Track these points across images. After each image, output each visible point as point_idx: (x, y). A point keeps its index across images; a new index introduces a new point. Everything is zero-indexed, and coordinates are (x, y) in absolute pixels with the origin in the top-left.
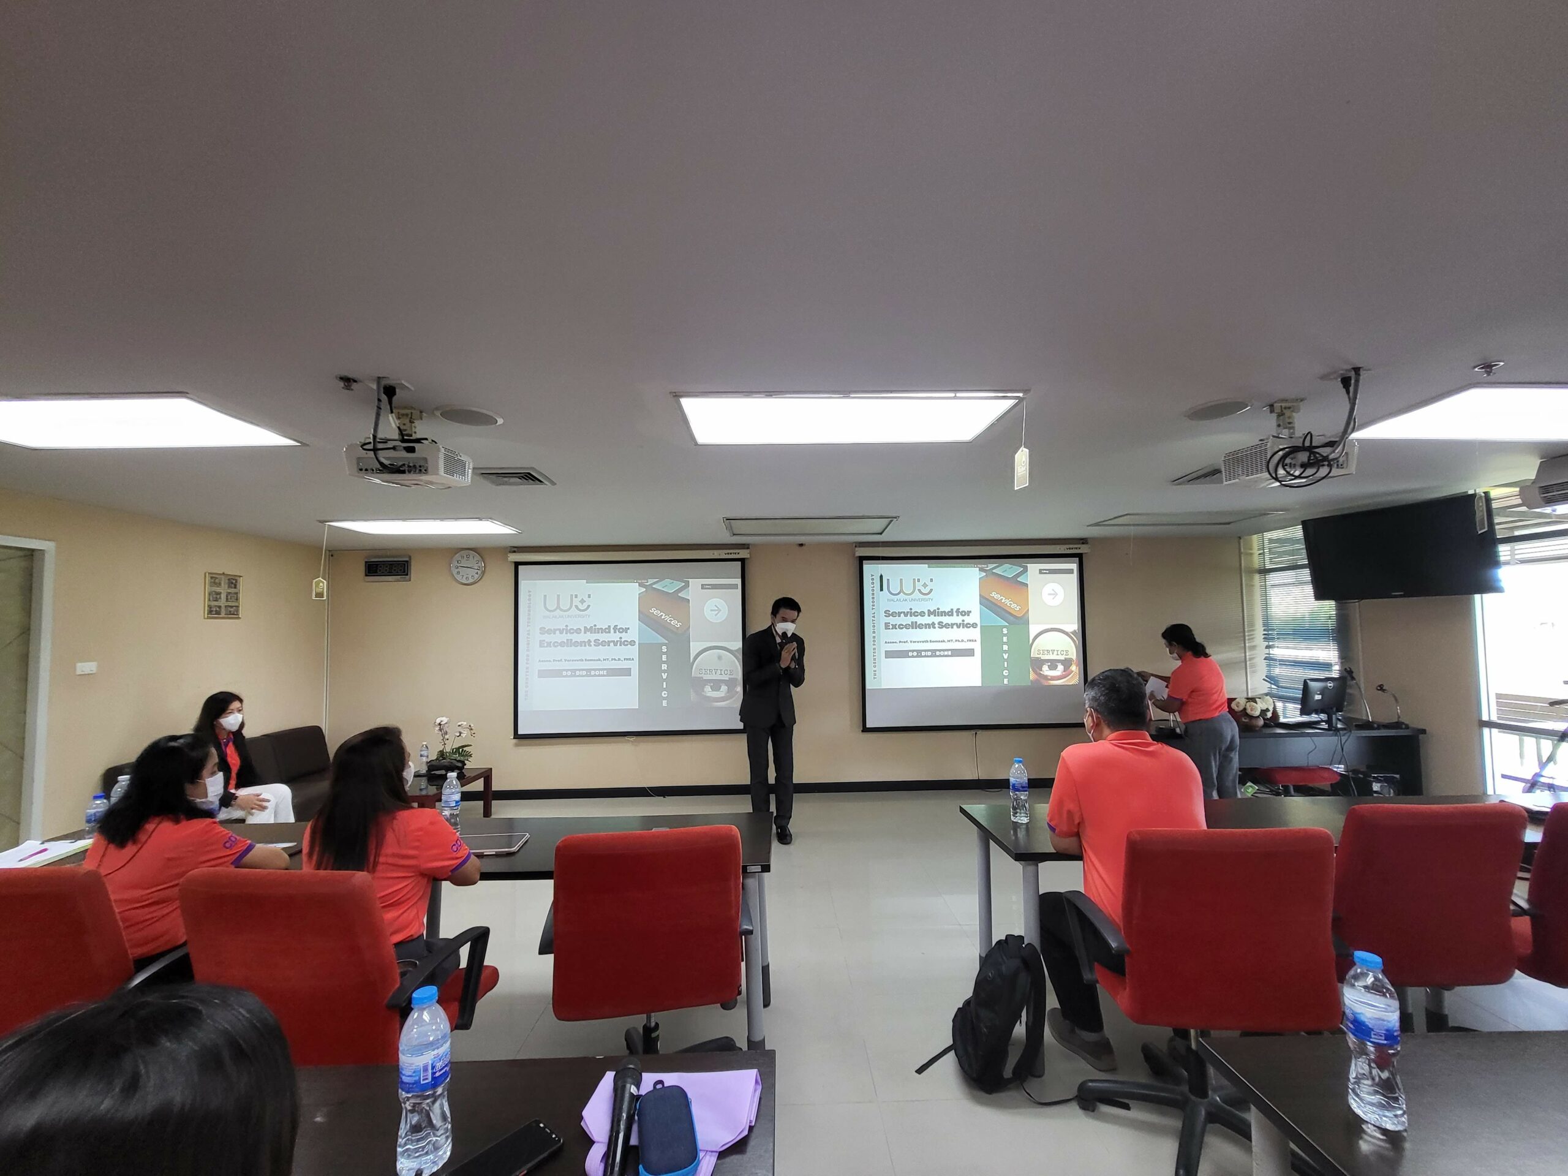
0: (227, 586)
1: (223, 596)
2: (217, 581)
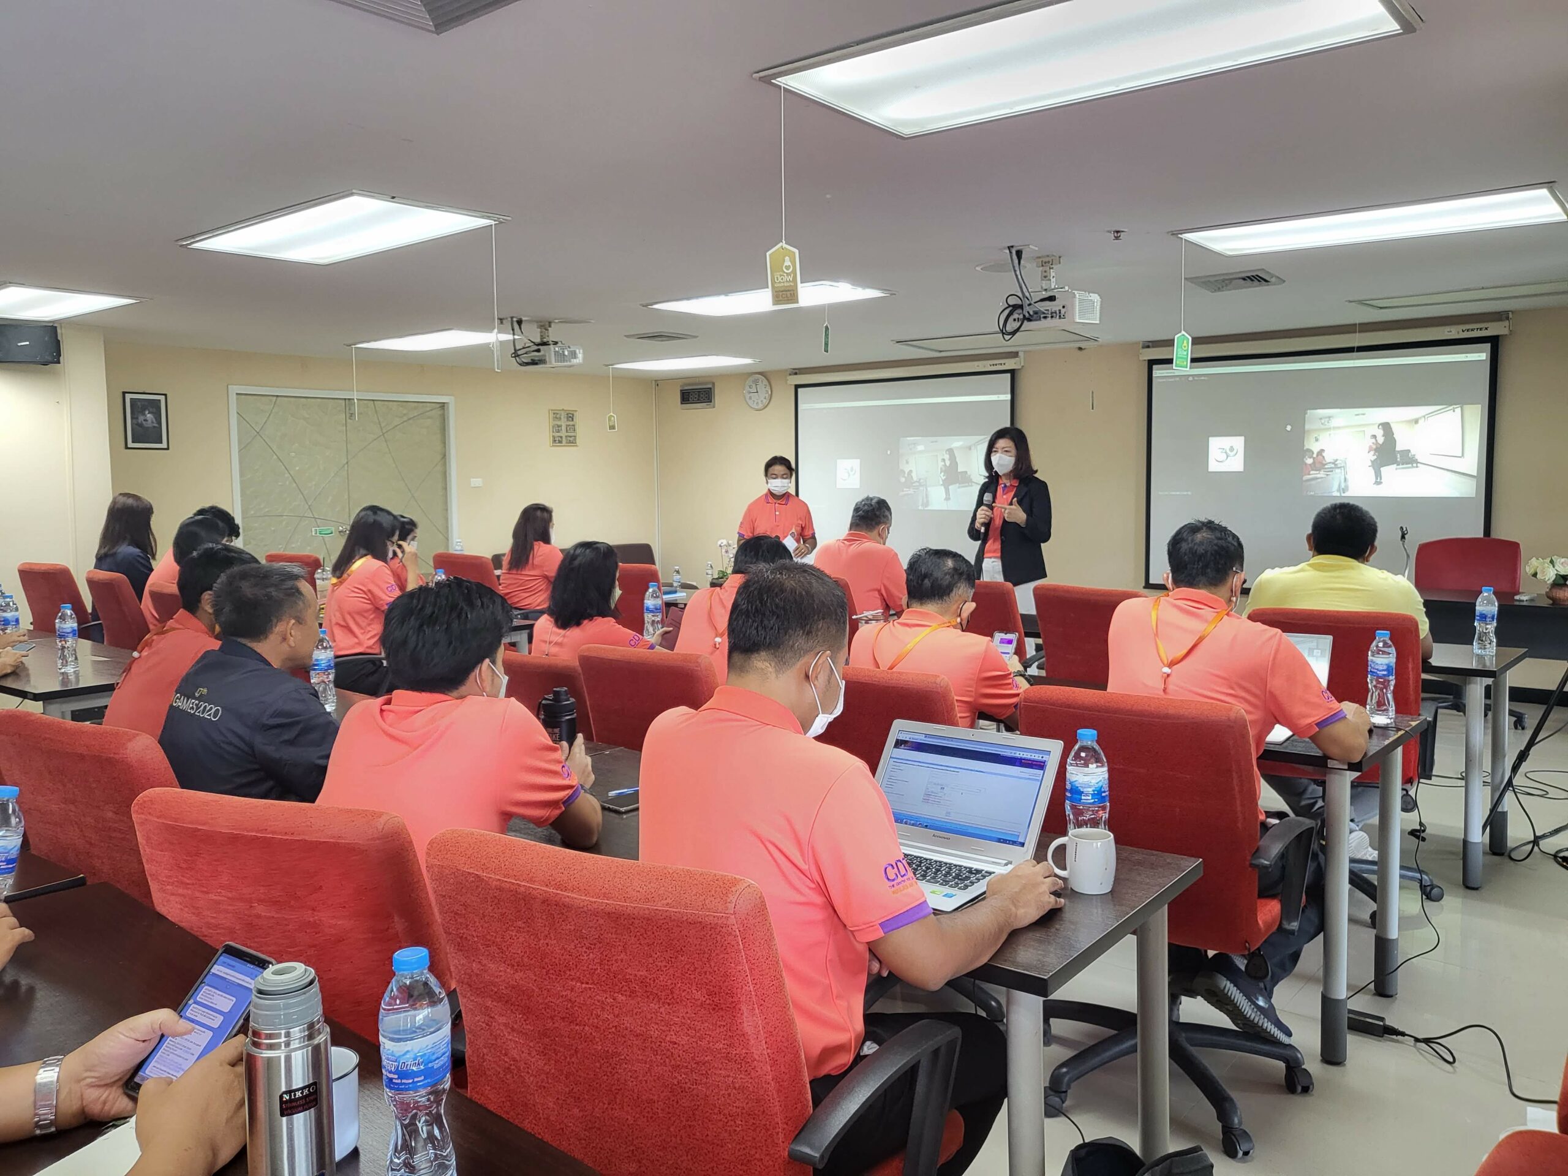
0: (566, 420)
1: (564, 428)
2: (558, 416)
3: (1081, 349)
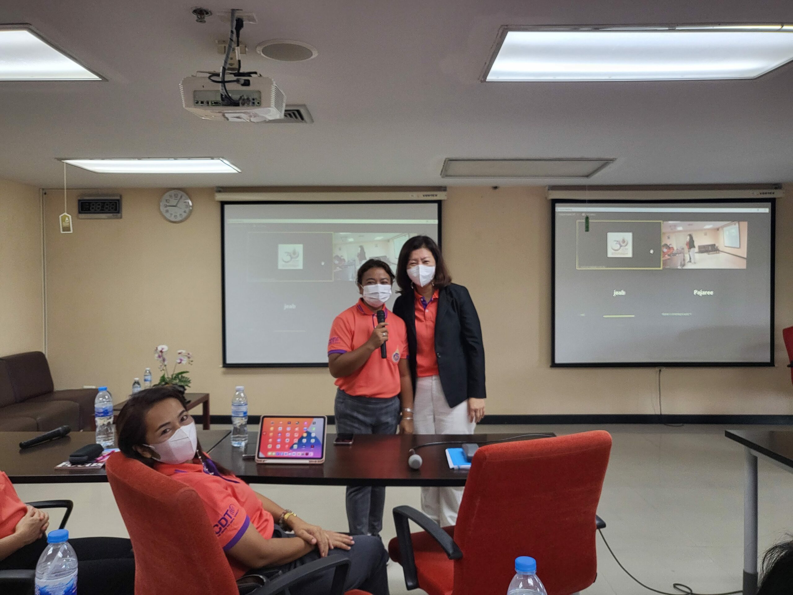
3: (496, 188)
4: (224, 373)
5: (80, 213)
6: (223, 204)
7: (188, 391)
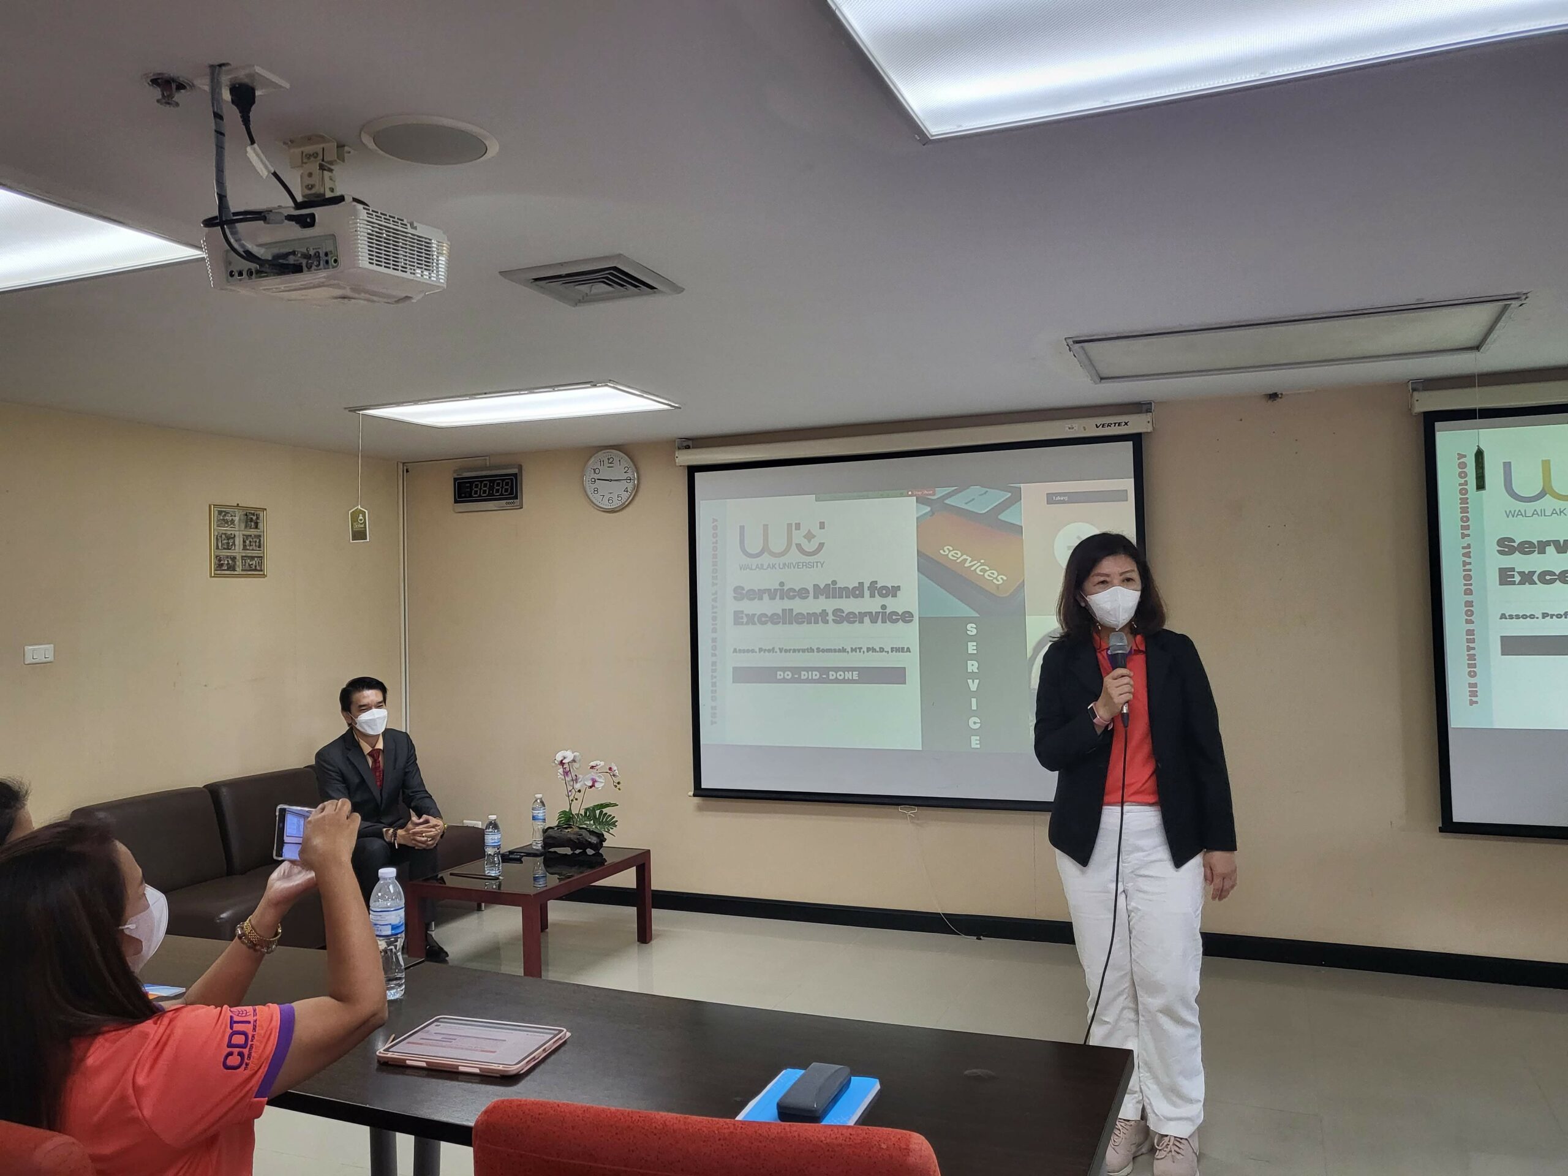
0: (243, 525)
1: (239, 541)
2: (228, 518)
3: (1274, 396)
4: (700, 808)
5: (456, 502)
6: (692, 470)
7: (610, 842)
